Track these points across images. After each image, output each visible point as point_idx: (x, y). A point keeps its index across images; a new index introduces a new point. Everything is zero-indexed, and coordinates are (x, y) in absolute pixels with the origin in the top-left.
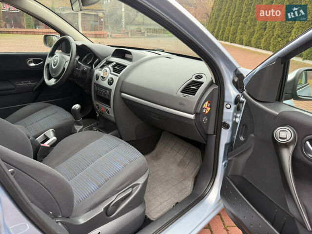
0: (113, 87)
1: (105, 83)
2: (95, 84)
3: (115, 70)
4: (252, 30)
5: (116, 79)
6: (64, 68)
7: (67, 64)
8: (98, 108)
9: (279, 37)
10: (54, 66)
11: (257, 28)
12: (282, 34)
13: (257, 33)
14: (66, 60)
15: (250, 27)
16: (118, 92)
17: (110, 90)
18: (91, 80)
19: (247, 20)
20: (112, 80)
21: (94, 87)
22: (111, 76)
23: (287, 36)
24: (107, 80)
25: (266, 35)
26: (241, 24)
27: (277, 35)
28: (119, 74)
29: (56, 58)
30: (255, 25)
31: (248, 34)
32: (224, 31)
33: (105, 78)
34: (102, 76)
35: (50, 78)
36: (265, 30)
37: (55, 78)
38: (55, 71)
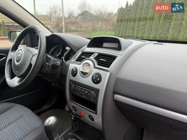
0: (102, 87)
1: (88, 81)
2: (71, 81)
3: (100, 63)
4: (143, 31)
5: (105, 76)
6: (30, 65)
7: (35, 58)
8: (75, 110)
9: (161, 34)
10: (18, 61)
11: (146, 30)
12: (163, 32)
13: (147, 32)
14: (32, 54)
15: (142, 30)
16: (110, 93)
17: (97, 91)
18: (63, 76)
19: (140, 26)
20: (99, 76)
21: (70, 85)
22: (96, 71)
23: (166, 33)
24: (91, 77)
25: (152, 33)
26: (136, 28)
27: (160, 33)
28: (109, 67)
29: (20, 52)
30: (145, 28)
31: (141, 34)
32: (126, 33)
33: (86, 73)
34: (82, 72)
35: (12, 76)
36: (151, 31)
37: (19, 77)
38: (19, 68)
